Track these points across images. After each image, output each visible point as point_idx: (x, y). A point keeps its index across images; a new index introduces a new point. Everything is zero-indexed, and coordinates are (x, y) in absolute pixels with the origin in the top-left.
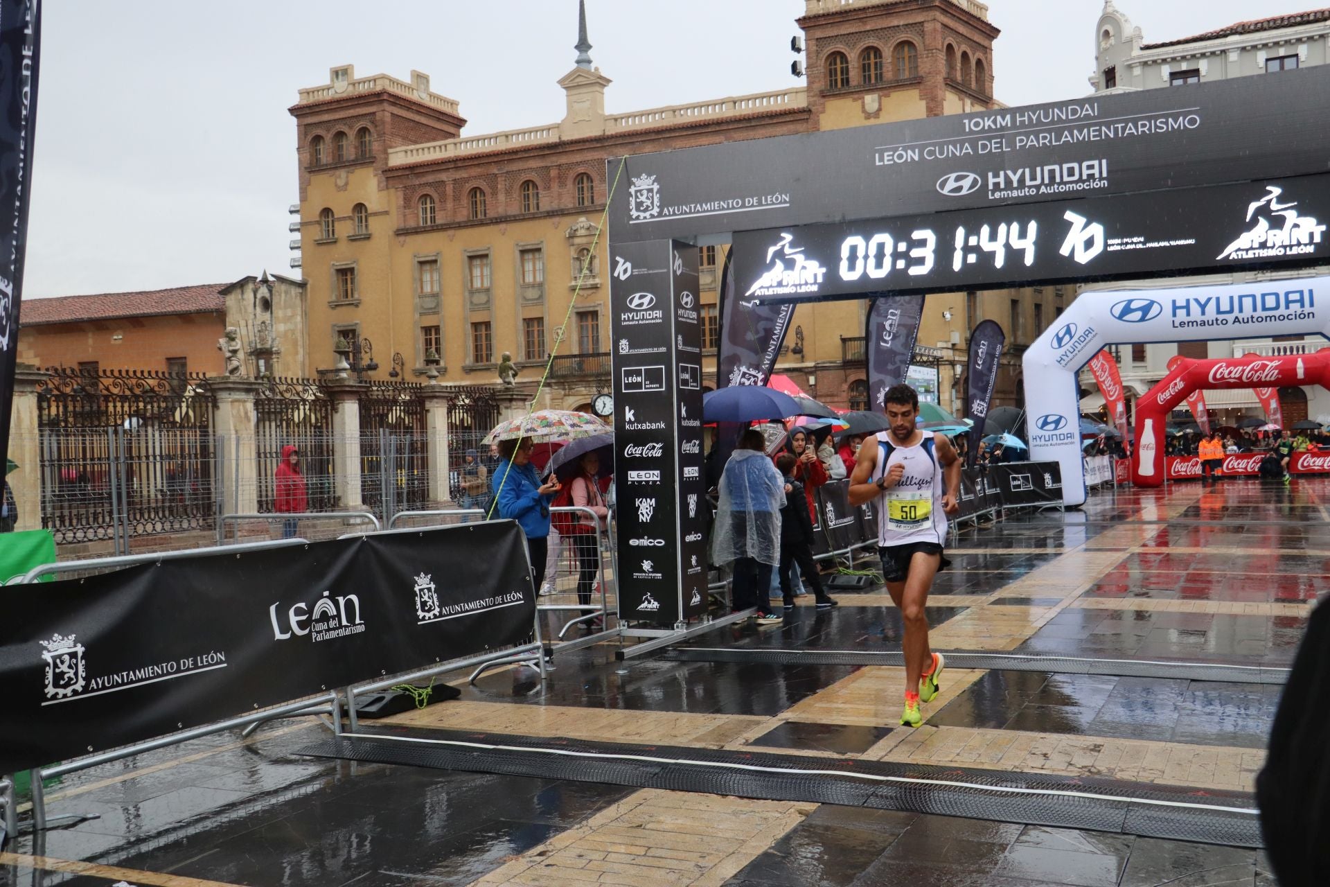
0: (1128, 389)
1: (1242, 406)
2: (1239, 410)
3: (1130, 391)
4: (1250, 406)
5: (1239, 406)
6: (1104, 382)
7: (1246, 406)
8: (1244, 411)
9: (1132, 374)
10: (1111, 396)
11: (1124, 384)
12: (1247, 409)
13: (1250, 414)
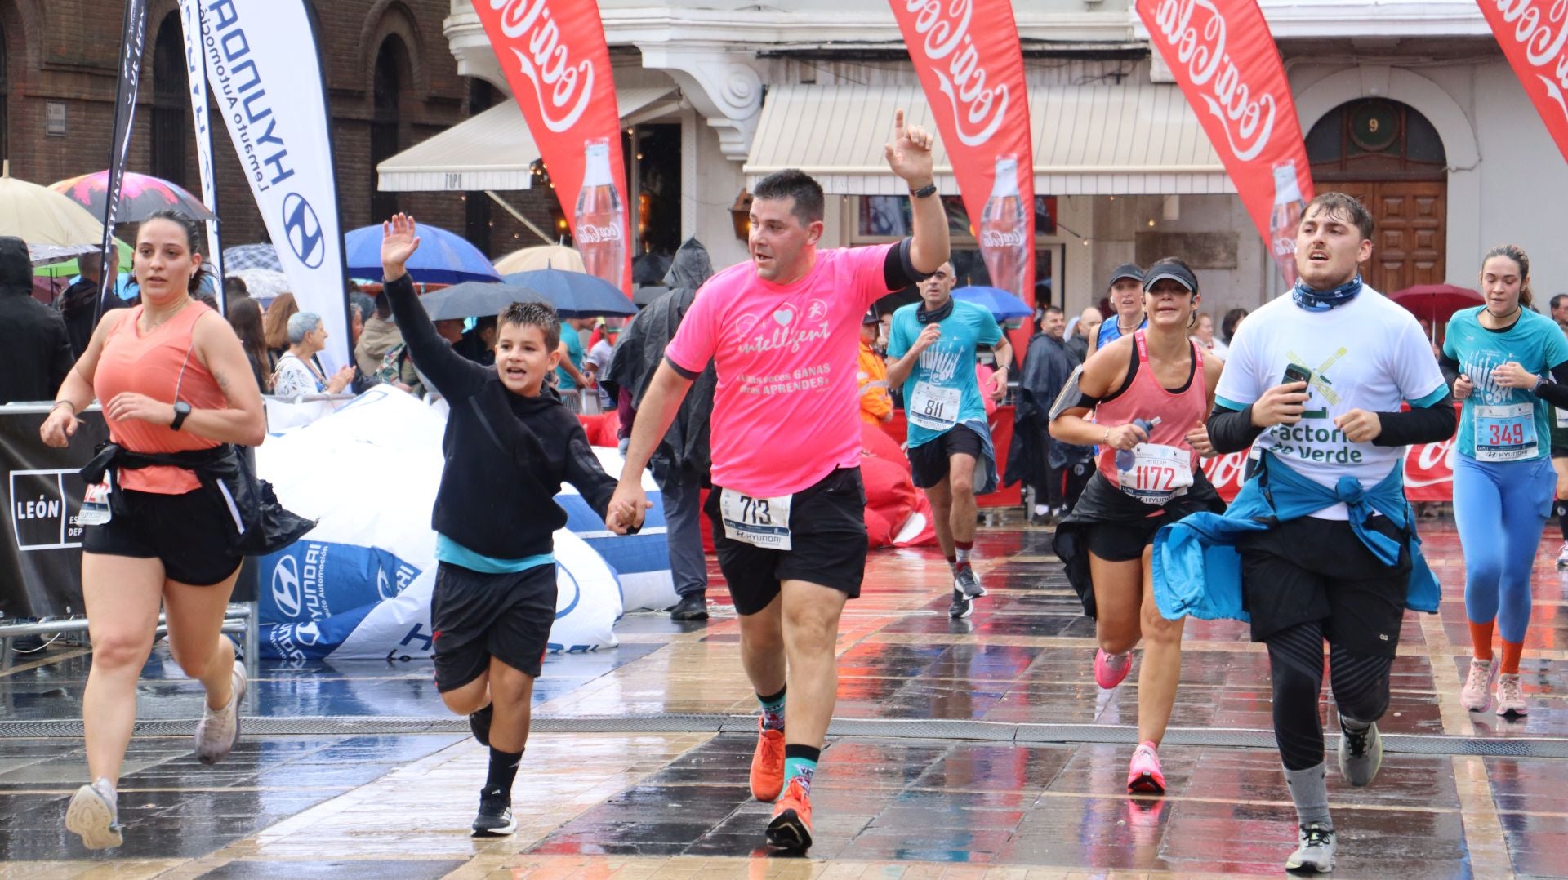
0: (670, 83)
1: (1168, 187)
2: (1157, 203)
3: (677, 95)
4: (1199, 187)
5: (1152, 187)
6: (523, 42)
7: (1185, 187)
8: (1172, 212)
9: (687, 16)
10: (558, 114)
11: (651, 60)
12: (1186, 200)
13: (1200, 225)
